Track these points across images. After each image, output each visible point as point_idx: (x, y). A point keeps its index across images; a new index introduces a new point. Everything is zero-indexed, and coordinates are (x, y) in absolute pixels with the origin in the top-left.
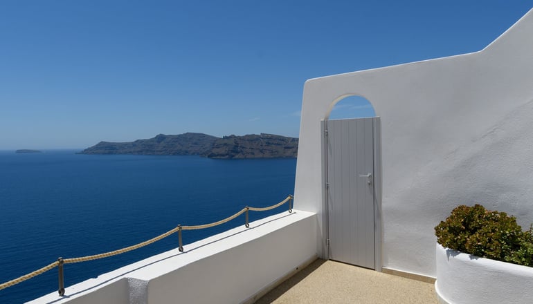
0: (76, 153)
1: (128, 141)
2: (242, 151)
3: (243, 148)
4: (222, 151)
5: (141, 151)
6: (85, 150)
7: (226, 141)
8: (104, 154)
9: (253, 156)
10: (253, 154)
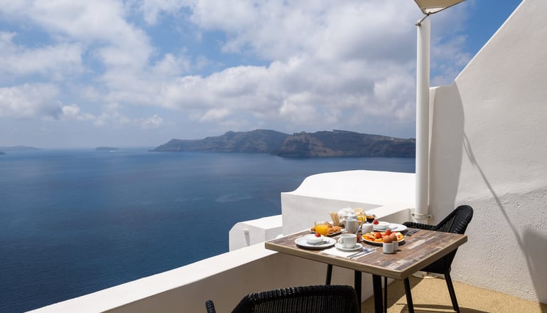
0: (150, 151)
1: (198, 139)
2: (312, 149)
3: (314, 145)
4: (293, 148)
5: (211, 149)
6: (158, 148)
7: (296, 138)
8: (176, 151)
9: (325, 155)
10: (325, 151)
